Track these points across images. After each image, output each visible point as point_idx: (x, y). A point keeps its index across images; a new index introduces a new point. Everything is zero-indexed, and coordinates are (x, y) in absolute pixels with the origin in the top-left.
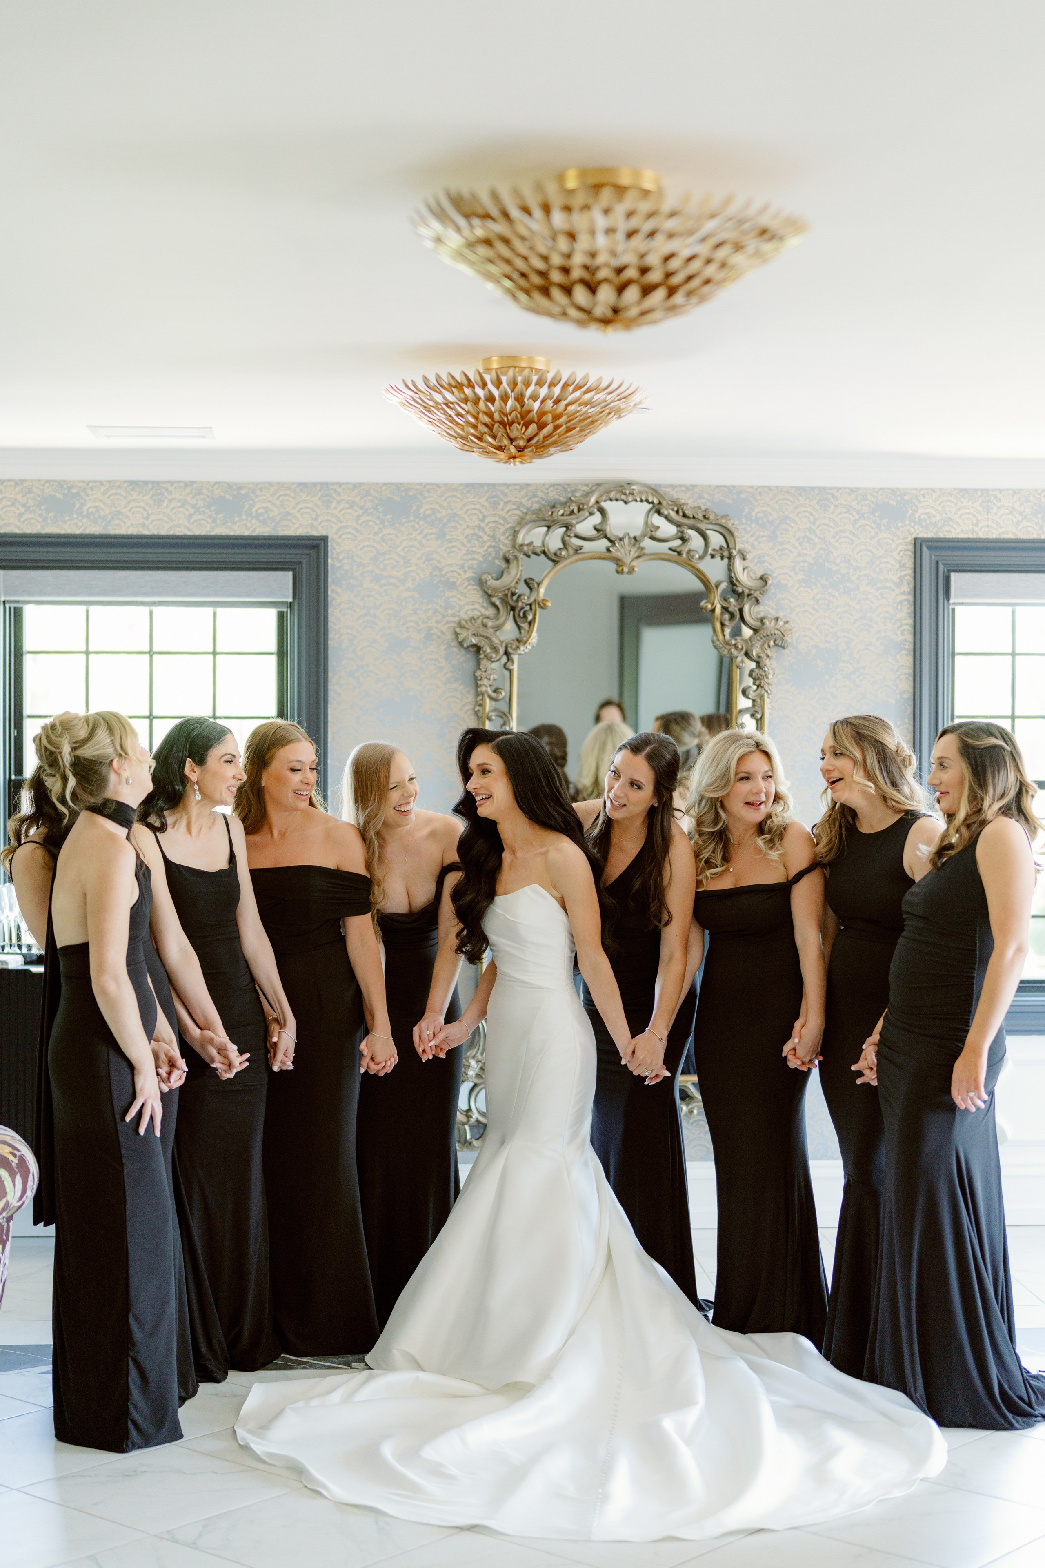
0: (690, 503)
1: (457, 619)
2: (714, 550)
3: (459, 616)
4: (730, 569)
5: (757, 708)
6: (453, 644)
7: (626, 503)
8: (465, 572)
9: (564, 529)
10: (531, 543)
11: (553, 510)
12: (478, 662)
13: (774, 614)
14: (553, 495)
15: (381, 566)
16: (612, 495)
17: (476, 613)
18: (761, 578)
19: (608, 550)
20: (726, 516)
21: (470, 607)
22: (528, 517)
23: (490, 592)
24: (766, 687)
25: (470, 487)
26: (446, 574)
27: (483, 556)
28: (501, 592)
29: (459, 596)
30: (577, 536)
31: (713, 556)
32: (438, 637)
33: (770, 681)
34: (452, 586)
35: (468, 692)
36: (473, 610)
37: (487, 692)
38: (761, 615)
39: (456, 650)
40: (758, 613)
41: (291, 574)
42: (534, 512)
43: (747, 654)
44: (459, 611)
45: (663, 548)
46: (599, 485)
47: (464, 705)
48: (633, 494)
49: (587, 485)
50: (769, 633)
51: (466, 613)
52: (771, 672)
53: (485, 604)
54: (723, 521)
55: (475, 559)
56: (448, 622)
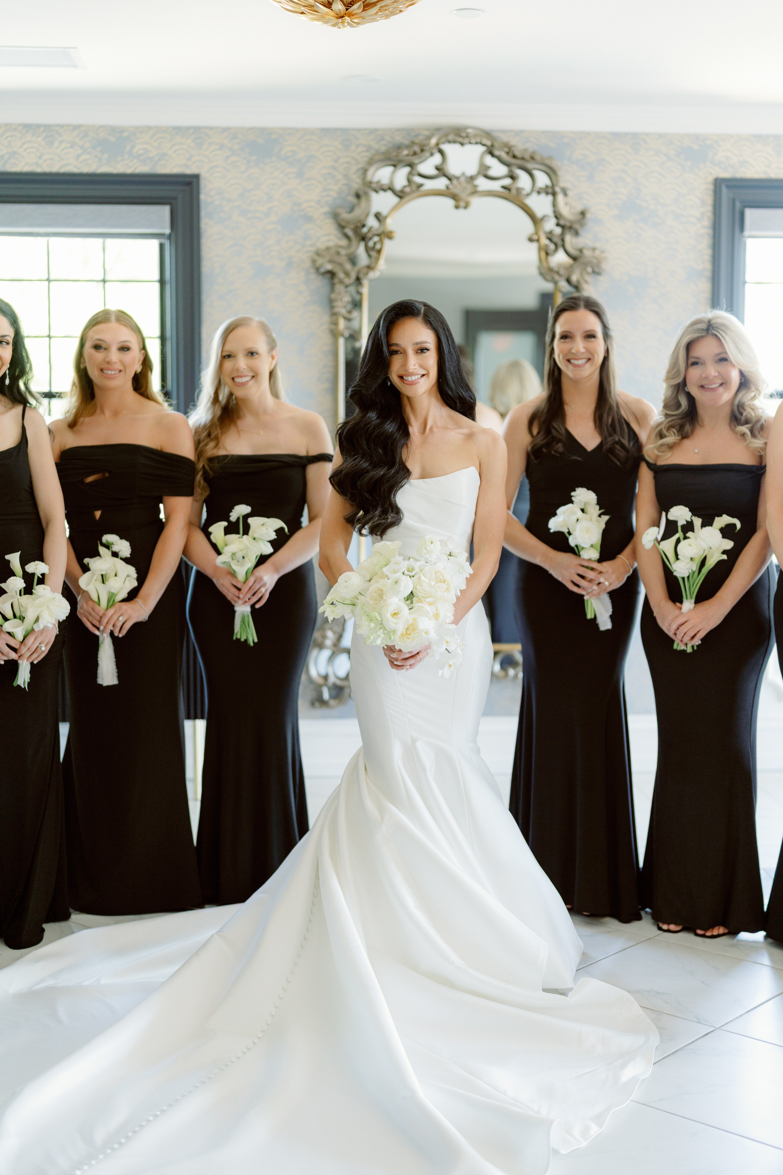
0: (519, 146)
1: (314, 249)
2: (541, 189)
4: (554, 204)
7: (462, 144)
9: (407, 169)
10: (378, 182)
11: (400, 151)
12: (333, 285)
13: (590, 244)
14: (399, 139)
16: (451, 137)
17: (331, 244)
19: (447, 188)
20: (550, 158)
22: (377, 157)
23: (343, 223)
25: (326, 132)
30: (420, 175)
31: (539, 193)
34: (309, 219)
38: (580, 246)
41: (167, 209)
42: (382, 153)
43: (568, 281)
45: (496, 186)
46: (438, 129)
48: (467, 136)
49: (428, 130)
54: (547, 162)
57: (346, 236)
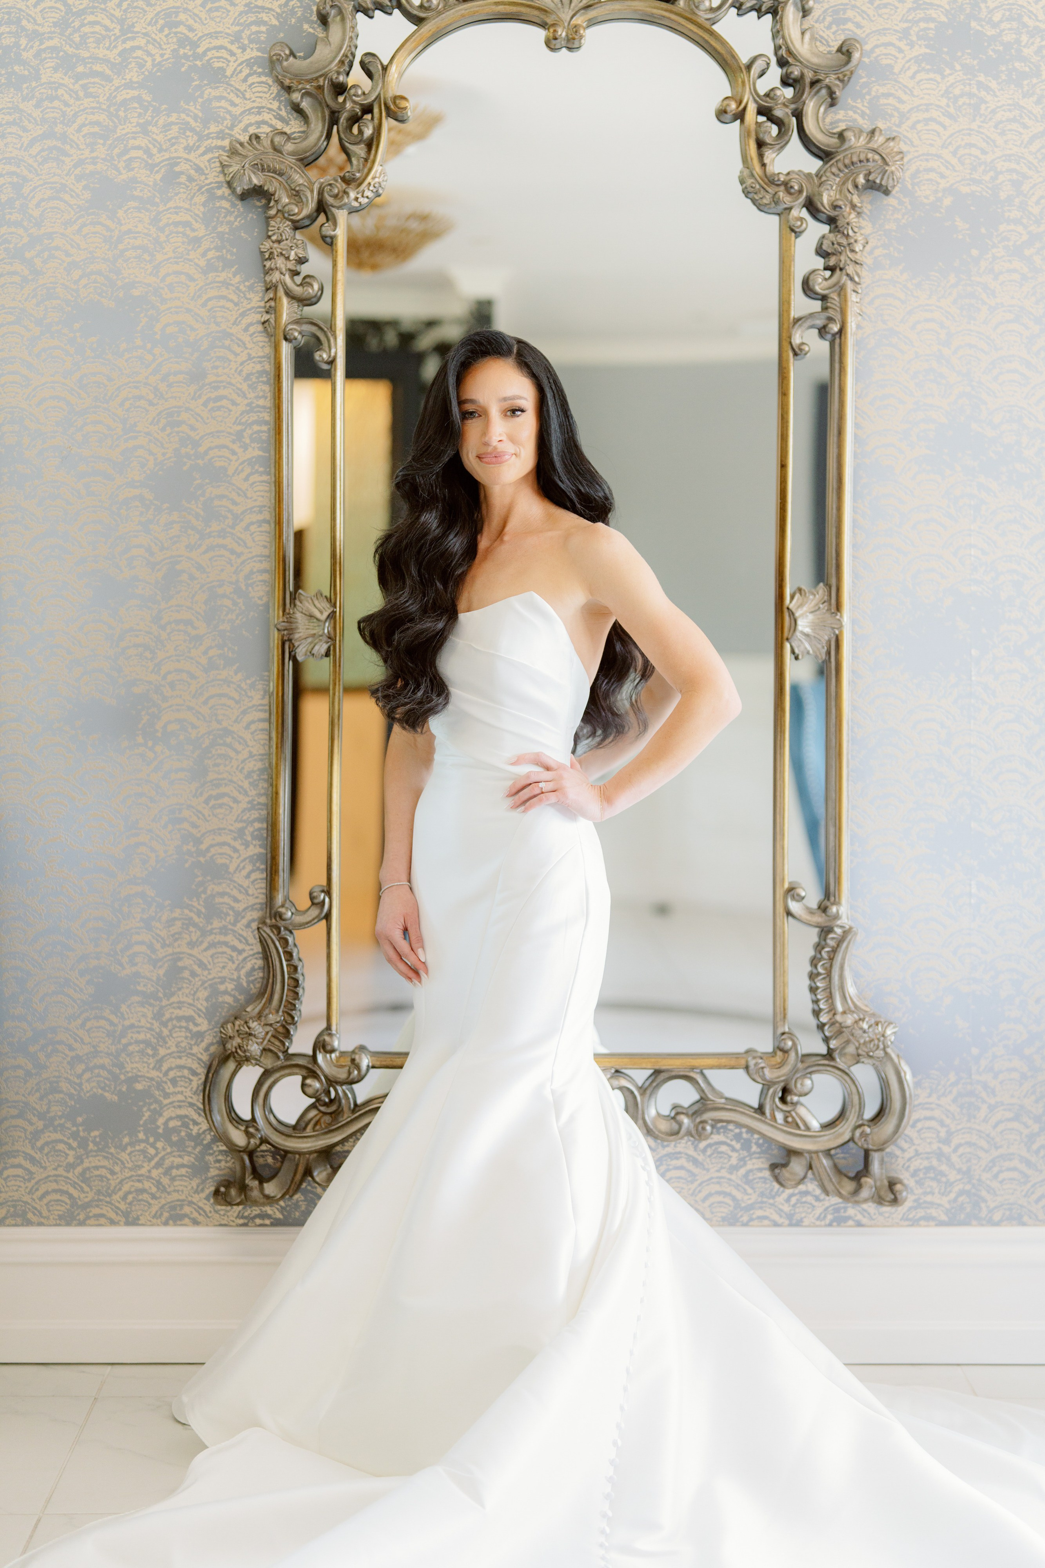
1: (226, 143)
3: (231, 135)
4: (777, 33)
5: (831, 313)
6: (219, 193)
8: (244, 49)
15: (77, 38)
18: (840, 50)
21: (253, 119)
24: (850, 269)
26: (205, 53)
27: (278, 16)
28: (309, 81)
29: (232, 96)
32: (190, 179)
33: (858, 257)
34: (217, 76)
35: (251, 288)
36: (259, 124)
37: (284, 285)
38: (842, 126)
39: (226, 204)
40: (834, 123)
43: (811, 206)
44: (231, 128)
47: (243, 315)
50: (855, 159)
51: (245, 130)
52: (860, 238)
53: (283, 113)
55: (265, 23)
56: (209, 150)
57: (297, 109)
